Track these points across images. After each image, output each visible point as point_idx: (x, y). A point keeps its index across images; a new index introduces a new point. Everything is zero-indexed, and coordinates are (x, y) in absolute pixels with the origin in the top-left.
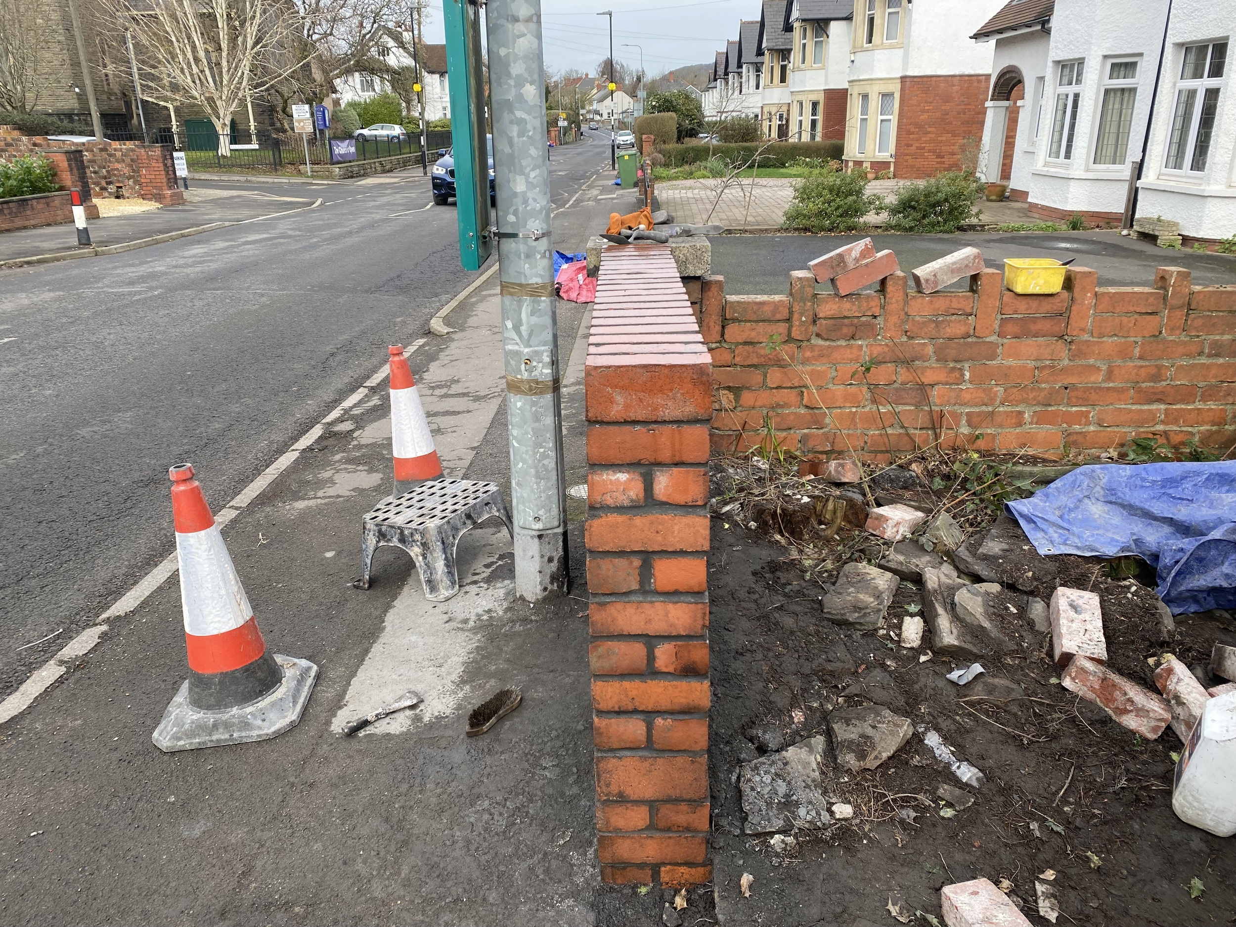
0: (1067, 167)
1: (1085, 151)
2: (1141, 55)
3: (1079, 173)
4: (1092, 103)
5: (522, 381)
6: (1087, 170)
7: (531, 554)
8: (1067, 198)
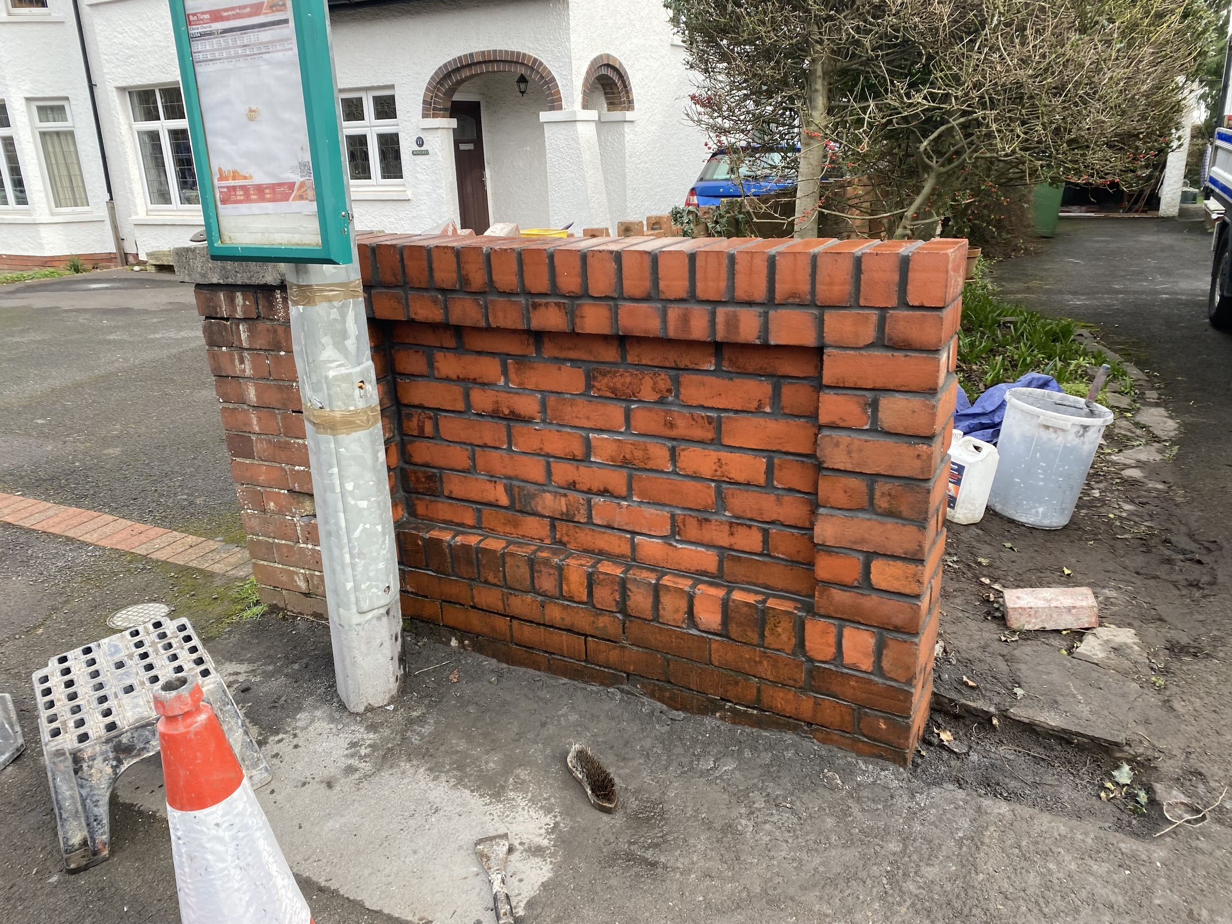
0: (28, 213)
1: (43, 195)
2: (67, 99)
3: (46, 218)
4: (32, 146)
5: (356, 413)
6: (52, 214)
7: (378, 641)
8: (41, 244)
